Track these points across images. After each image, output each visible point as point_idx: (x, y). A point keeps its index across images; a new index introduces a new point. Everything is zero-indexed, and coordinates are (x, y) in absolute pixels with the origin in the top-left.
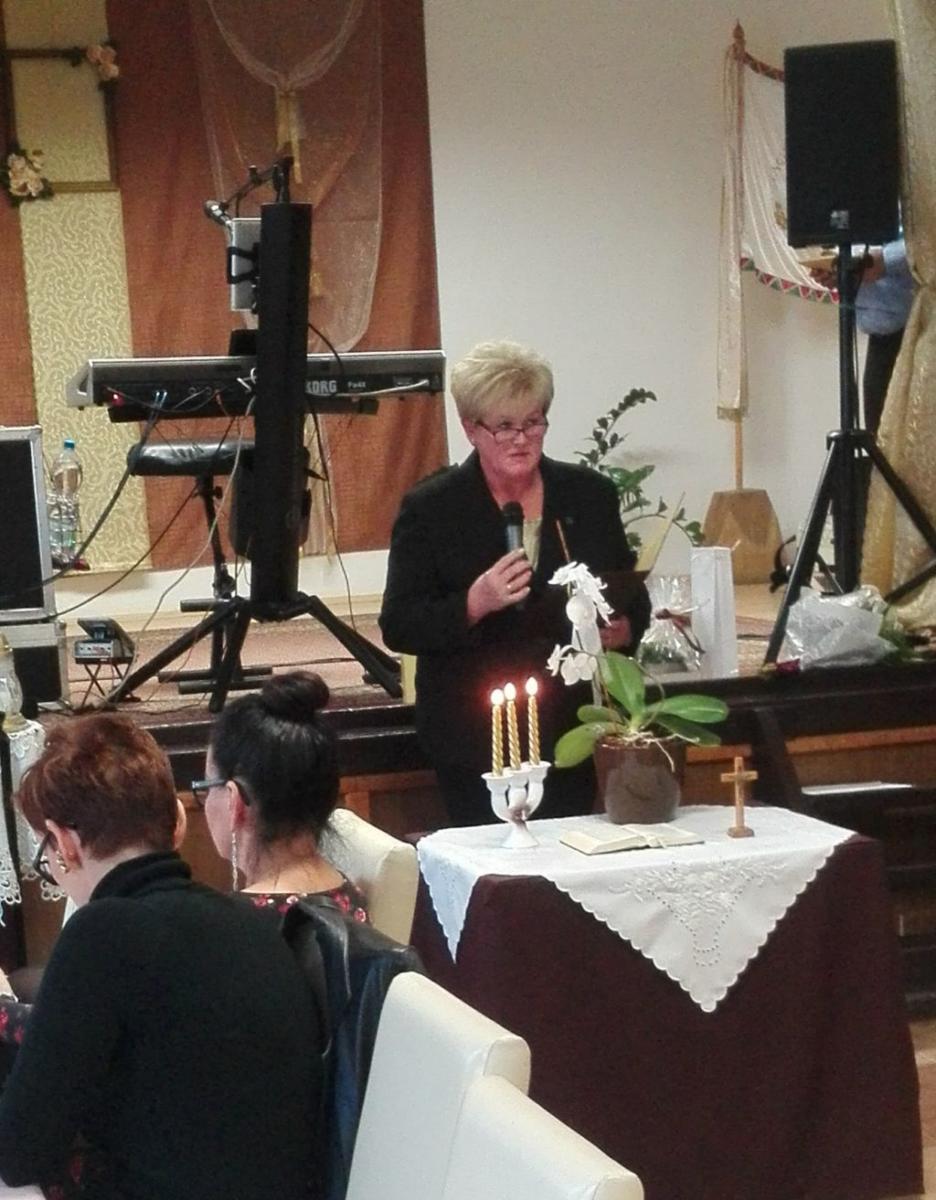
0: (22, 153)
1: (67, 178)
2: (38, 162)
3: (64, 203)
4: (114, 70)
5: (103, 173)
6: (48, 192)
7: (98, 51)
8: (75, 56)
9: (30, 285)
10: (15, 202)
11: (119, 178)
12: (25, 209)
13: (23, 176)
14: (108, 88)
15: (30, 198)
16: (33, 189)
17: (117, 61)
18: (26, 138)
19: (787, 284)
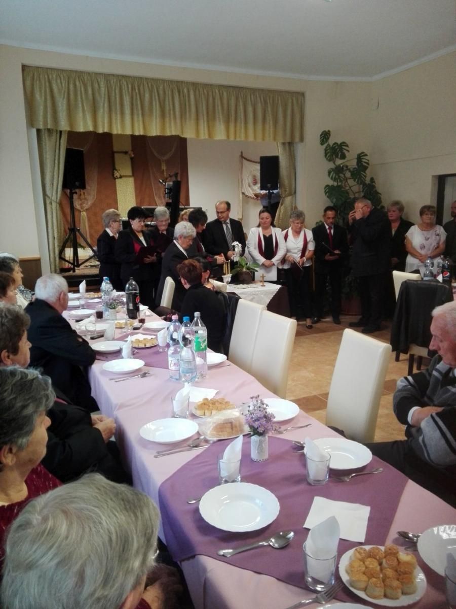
0: (116, 170)
1: (125, 175)
2: (119, 172)
3: (124, 179)
4: (133, 156)
5: (130, 174)
6: (121, 177)
7: (130, 152)
8: (126, 153)
9: (118, 193)
10: (115, 179)
11: (133, 175)
12: (117, 180)
13: (117, 174)
14: (132, 159)
15: (118, 178)
16: (118, 176)
17: (133, 154)
18: (117, 167)
19: (250, 197)
